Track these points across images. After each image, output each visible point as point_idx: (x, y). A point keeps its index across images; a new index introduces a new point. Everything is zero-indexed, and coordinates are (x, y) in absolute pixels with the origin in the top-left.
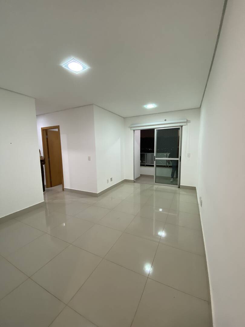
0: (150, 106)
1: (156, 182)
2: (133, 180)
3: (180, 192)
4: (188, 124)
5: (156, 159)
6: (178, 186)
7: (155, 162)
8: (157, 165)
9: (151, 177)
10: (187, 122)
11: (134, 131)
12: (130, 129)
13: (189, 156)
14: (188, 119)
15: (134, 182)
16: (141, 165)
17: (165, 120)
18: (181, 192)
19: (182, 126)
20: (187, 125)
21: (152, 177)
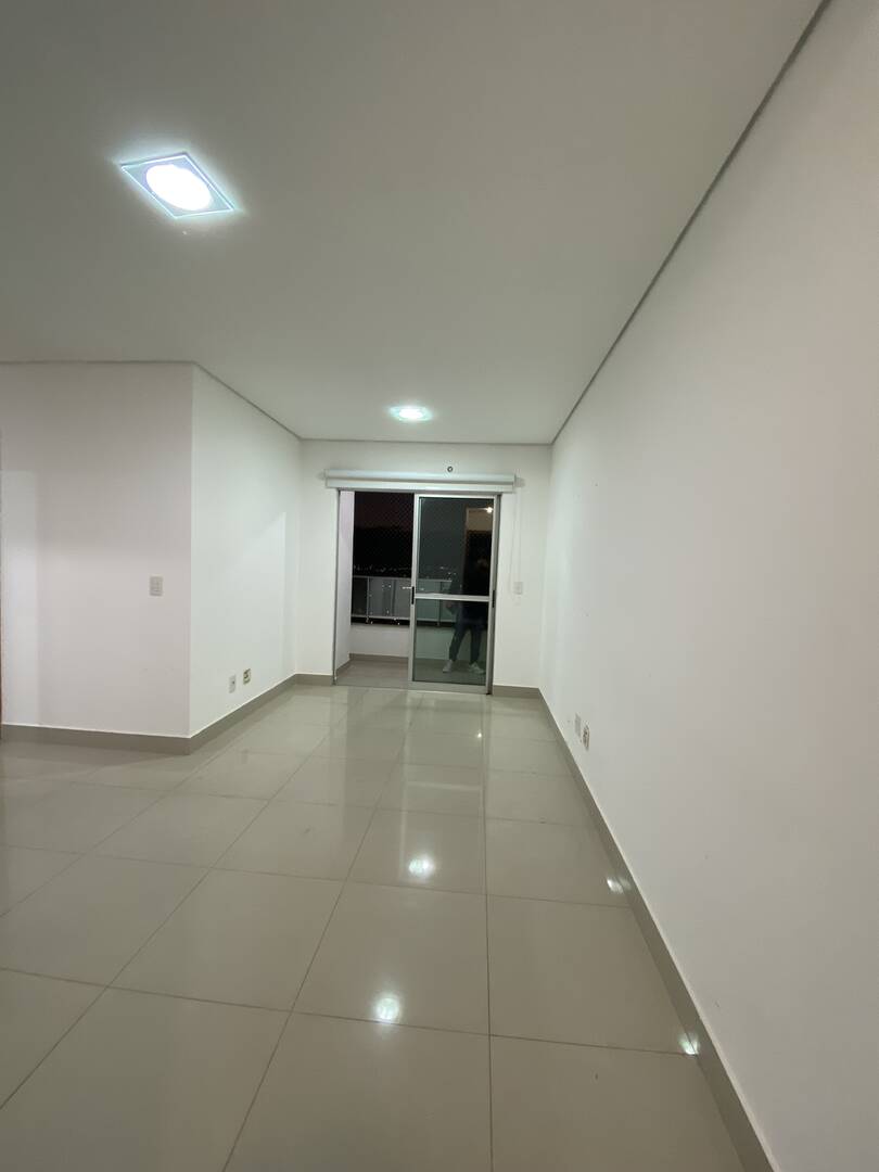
0: (411, 413)
1: (413, 680)
2: (331, 674)
3: (493, 709)
4: (519, 490)
5: (417, 596)
6: (484, 689)
7: (413, 607)
8: (419, 619)
9: (396, 663)
10: (516, 483)
11: (339, 490)
12: (323, 482)
13: (519, 589)
14: (518, 476)
15: (334, 683)
16: (354, 620)
17: (450, 469)
18: (497, 706)
19: (499, 496)
20: (515, 493)
21: (402, 662)
